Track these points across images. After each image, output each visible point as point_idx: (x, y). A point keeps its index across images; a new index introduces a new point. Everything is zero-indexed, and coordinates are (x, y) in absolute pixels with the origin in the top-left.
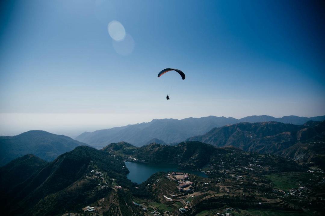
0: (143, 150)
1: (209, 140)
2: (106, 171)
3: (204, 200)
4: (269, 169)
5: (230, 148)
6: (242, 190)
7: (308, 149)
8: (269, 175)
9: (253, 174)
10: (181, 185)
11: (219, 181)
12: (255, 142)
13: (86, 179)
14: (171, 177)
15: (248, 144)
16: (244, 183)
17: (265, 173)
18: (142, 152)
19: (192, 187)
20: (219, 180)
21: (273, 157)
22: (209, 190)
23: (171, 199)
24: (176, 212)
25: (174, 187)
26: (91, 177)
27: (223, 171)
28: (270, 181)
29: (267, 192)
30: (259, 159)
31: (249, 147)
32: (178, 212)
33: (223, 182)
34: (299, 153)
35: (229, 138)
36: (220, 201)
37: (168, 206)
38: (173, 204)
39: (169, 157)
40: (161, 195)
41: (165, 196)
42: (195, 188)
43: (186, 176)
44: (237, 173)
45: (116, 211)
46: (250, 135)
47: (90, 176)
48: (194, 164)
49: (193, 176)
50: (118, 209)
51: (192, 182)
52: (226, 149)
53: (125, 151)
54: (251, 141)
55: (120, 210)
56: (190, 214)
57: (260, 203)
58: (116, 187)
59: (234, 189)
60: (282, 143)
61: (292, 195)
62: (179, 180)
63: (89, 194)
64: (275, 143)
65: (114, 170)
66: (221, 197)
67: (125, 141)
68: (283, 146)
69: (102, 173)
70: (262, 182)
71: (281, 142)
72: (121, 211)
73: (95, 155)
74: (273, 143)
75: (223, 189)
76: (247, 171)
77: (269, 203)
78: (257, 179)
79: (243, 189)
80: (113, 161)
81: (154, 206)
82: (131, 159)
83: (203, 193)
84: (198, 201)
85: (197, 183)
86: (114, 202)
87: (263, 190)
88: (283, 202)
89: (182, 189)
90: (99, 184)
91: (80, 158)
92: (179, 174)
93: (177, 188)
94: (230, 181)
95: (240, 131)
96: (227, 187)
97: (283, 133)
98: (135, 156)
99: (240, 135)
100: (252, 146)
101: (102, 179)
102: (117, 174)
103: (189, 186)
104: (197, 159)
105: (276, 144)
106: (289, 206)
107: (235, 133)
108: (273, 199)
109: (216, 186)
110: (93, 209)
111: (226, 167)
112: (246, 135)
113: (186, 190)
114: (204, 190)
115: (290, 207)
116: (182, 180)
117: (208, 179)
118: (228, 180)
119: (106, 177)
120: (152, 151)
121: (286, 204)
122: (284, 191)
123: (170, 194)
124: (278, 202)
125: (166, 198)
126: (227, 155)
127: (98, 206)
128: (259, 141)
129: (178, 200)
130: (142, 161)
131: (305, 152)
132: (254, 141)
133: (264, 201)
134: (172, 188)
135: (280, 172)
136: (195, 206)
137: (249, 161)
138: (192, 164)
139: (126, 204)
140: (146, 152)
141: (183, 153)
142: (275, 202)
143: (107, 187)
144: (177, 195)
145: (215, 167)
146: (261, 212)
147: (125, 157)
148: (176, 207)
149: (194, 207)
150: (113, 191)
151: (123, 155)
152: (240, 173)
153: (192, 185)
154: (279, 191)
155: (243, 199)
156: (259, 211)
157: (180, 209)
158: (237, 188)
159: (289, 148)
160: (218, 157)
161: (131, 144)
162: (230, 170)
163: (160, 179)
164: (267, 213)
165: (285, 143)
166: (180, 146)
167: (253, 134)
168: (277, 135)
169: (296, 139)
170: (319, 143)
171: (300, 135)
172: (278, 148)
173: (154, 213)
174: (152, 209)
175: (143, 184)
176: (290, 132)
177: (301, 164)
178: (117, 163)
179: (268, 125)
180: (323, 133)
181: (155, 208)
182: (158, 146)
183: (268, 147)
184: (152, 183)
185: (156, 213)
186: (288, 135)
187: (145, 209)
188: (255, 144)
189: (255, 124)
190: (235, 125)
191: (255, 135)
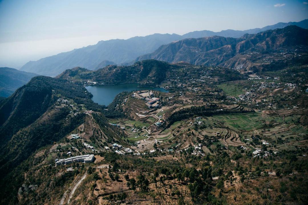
0: (100, 72)
1: (158, 57)
2: (71, 98)
3: (175, 113)
4: (218, 80)
5: (182, 64)
6: (202, 100)
7: (247, 60)
8: (219, 85)
9: (206, 85)
10: (150, 102)
11: (180, 94)
12: (200, 56)
13: (55, 109)
14: (137, 95)
15: (194, 58)
16: (202, 94)
17: (215, 83)
18: (99, 75)
19: (159, 102)
20: (181, 93)
21: (221, 69)
22: (174, 103)
23: (144, 116)
24: (153, 127)
25: (143, 105)
26: (60, 106)
27: (180, 85)
29: (222, 99)
30: (208, 71)
31: (195, 61)
32: (154, 126)
33: (185, 95)
34: (239, 64)
35: (177, 54)
36: (189, 112)
37: (143, 122)
38: (147, 120)
39: (127, 77)
40: (133, 113)
41: (137, 114)
42: (162, 103)
43: (151, 93)
44: (193, 85)
45: (100, 134)
46: (196, 50)
47: (58, 105)
48: (153, 81)
49: (157, 92)
50: (101, 132)
51: (158, 98)
52: (178, 65)
53: (82, 76)
54: (197, 56)
55: (103, 133)
56: (165, 126)
57: (221, 110)
58: (89, 112)
59: (196, 100)
60: (224, 56)
61: (242, 100)
62: (146, 98)
65: (79, 96)
66: (189, 108)
67: (78, 66)
69: (68, 100)
70: (216, 91)
71: (223, 55)
72: (105, 134)
73: (55, 84)
74: (216, 56)
75: (186, 101)
76: (200, 83)
77: (229, 108)
78: (210, 89)
79: (202, 99)
80: (73, 87)
81: (131, 124)
82: (91, 83)
83: (171, 107)
84: (170, 114)
85: (162, 98)
86: (95, 127)
87: (219, 98)
88: (239, 107)
89: (151, 105)
90: (71, 112)
92: (144, 92)
93: (146, 105)
94: (190, 93)
95: (186, 46)
96: (189, 99)
98: (93, 80)
99: (186, 50)
100: (198, 60)
101: (71, 107)
102: (82, 99)
103: (156, 102)
104: (154, 77)
105: (219, 57)
106: (244, 109)
107: (182, 49)
108: (231, 105)
109: (179, 99)
110: (78, 135)
111: (181, 81)
112: (191, 50)
113: (154, 106)
114: (171, 104)
115: (245, 109)
116: (148, 97)
117: (170, 94)
118: (188, 93)
119: (74, 103)
120: (110, 72)
121: (242, 108)
122: (235, 97)
123: (141, 111)
124: (236, 107)
125: (139, 115)
126: (181, 70)
127: (81, 132)
128: (204, 55)
129: (150, 116)
130: (102, 83)
131: (244, 62)
133: (224, 108)
134: (142, 105)
135: (228, 81)
136: (168, 119)
137: (200, 74)
138: (151, 82)
139: (105, 126)
140: (104, 74)
141: (140, 72)
142: (233, 108)
143: (80, 113)
144: (148, 112)
145: (172, 82)
146: (223, 117)
147: (83, 82)
148: (150, 122)
149: (167, 120)
150: (87, 116)
151: (81, 81)
152: (195, 85)
153: (159, 101)
154: (232, 98)
155: (208, 108)
156: (222, 116)
157: (155, 123)
158: (198, 99)
159: (230, 60)
160: (173, 73)
161: (86, 68)
162: (186, 83)
163: (127, 99)
164: (228, 117)
165: (226, 56)
166: (136, 65)
167: (198, 49)
168: (219, 49)
169: (235, 51)
170: (255, 54)
171: (238, 48)
172: (220, 60)
173: (133, 131)
174: (130, 127)
175: (111, 105)
176: (230, 45)
177: (242, 73)
178: (78, 89)
179: (210, 39)
180: (257, 44)
181: (132, 126)
182: (115, 67)
183: (212, 59)
184: (120, 104)
185: (134, 130)
186: (228, 48)
187: (123, 128)
188: (200, 58)
189: (199, 39)
190: (182, 41)
191: (200, 50)
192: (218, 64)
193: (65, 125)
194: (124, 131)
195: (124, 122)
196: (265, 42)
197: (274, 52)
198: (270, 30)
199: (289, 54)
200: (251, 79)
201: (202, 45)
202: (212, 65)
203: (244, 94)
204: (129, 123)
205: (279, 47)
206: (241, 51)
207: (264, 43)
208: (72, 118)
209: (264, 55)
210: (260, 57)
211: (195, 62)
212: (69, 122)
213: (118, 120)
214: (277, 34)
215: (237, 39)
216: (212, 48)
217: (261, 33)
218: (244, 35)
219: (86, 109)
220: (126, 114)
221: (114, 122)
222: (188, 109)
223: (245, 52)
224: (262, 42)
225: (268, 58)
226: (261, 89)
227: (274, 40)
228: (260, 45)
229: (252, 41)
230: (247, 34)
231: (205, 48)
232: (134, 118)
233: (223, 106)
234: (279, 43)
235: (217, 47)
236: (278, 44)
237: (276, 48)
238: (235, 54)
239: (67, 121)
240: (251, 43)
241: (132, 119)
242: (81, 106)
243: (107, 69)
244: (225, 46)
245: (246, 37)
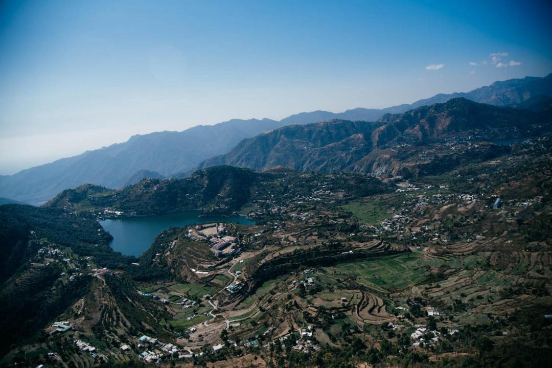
0: (129, 193)
1: (238, 161)
2: (68, 245)
3: (264, 264)
4: (344, 195)
5: (279, 170)
6: (316, 235)
7: (391, 157)
8: (345, 204)
9: (322, 208)
10: (218, 246)
11: (276, 227)
12: (312, 156)
13: (31, 270)
14: (195, 234)
15: (302, 160)
16: (316, 223)
17: (339, 202)
18: (127, 199)
19: (236, 245)
20: (276, 225)
21: (347, 176)
22: (264, 245)
23: (207, 273)
24: (223, 294)
25: (205, 251)
26: (42, 263)
27: (276, 209)
28: (351, 214)
29: (352, 232)
30: (326, 181)
31: (303, 164)
32: (225, 293)
33: (283, 228)
34: (379, 165)
35: (271, 154)
36: (291, 261)
37: (204, 285)
38: (212, 281)
39: (179, 199)
40: (186, 270)
41: (193, 270)
42: (241, 245)
43: (221, 228)
44: (299, 209)
45: (115, 318)
46: (303, 146)
47: (38, 261)
48: (226, 205)
49: (232, 226)
50: (117, 314)
51: (234, 236)
52: (272, 173)
53: (94, 200)
54: (305, 155)
55: (121, 315)
56: (246, 292)
57: (350, 252)
58: (98, 272)
59: (304, 237)
60: (352, 153)
61: (387, 230)
62: (211, 237)
63: (46, 295)
64: (342, 153)
65: (84, 241)
66: (291, 253)
67: (88, 183)
69: (61, 249)
70: (340, 217)
71: (351, 151)
72: (125, 316)
73: (37, 219)
74: (340, 154)
75: (287, 239)
76: (312, 204)
77: (363, 248)
78: (331, 213)
79: (316, 233)
80: (76, 223)
81: (179, 291)
82: (110, 214)
83: (258, 253)
84: (255, 267)
85: (241, 236)
86: (106, 302)
87: (346, 230)
88: (383, 244)
89: (220, 251)
90: (63, 273)
91: (7, 230)
92: (208, 227)
93: (210, 251)
94: (293, 224)
95: (286, 139)
96: (292, 236)
97: (351, 137)
98: (116, 207)
99: (287, 146)
100: (308, 161)
101: (66, 263)
102: (91, 245)
103: (230, 244)
104: (228, 196)
105: (344, 154)
106: (391, 247)
107: (279, 145)
108: (367, 241)
109: (274, 236)
110: (68, 325)
111: (279, 202)
112: (296, 146)
113: (227, 252)
114: (258, 247)
115: (393, 248)
116: (215, 236)
117: (257, 227)
118: (289, 223)
119: (72, 255)
120: (147, 193)
121: (387, 245)
122: (374, 225)
123: (201, 265)
124: (376, 245)
125: (197, 272)
126: (277, 182)
127: (77, 316)
128: (318, 153)
129: (219, 272)
130: (132, 213)
131: (387, 162)
133: (356, 248)
134: (203, 252)
135: (361, 197)
136: (252, 277)
137: (312, 187)
138: (222, 206)
139: (129, 299)
140: (136, 196)
141: (202, 188)
142: (372, 246)
143: (81, 274)
144: (214, 265)
145: (262, 205)
146: (355, 266)
147: (96, 212)
148: (218, 285)
149: (249, 279)
150: (95, 280)
151: (92, 210)
152: (303, 208)
153: (236, 241)
154: (369, 228)
155: (325, 250)
156: (352, 264)
157: (227, 287)
158: (308, 234)
159: (363, 159)
160: (262, 188)
161: (103, 186)
162: (287, 206)
163: (176, 241)
164: (363, 265)
165: (356, 152)
166: (195, 177)
167: (308, 143)
168: (343, 141)
169: (370, 144)
170: (403, 147)
171: (376, 138)
172: (346, 161)
173: (184, 304)
174: (177, 298)
175: (146, 255)
176: (361, 133)
177: (386, 181)
178: (85, 226)
179: (327, 126)
180: (406, 131)
181: (183, 295)
182: (157, 182)
183: (332, 160)
184: (164, 251)
185: (186, 303)
186: (359, 138)
187: (165, 301)
188: (312, 158)
189: (308, 126)
190: (278, 131)
191: (311, 145)
192: (342, 168)
193: (50, 301)
194: (166, 306)
195: (168, 288)
196: (418, 126)
197: (434, 142)
198: (424, 107)
199: (460, 144)
200: (401, 191)
201: (313, 136)
202: (334, 169)
203: (391, 220)
204: (177, 290)
205: (442, 133)
206: (381, 143)
207: (417, 127)
208: (64, 287)
209: (419, 148)
210: (413, 151)
211: (304, 166)
212: (57, 296)
213: (156, 284)
214: (436, 112)
215: (372, 123)
216: (331, 140)
217: (411, 111)
218: (383, 115)
219: (95, 265)
220: (172, 271)
221: (148, 289)
222: (288, 255)
223: (387, 145)
224: (414, 127)
225: (426, 152)
226: (419, 208)
227: (432, 122)
228: (411, 131)
229: (397, 125)
230: (389, 115)
231: (319, 141)
232: (188, 279)
233: (354, 244)
234: (442, 126)
235: (341, 139)
236: (440, 128)
237: (438, 136)
238: (371, 149)
239: (54, 292)
240: (396, 129)
241: (183, 281)
242: (87, 261)
243: (142, 186)
244: (353, 136)
245: (386, 119)
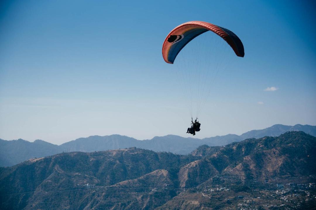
7: (201, 205)
12: (96, 197)
15: (81, 202)
31: (82, 209)
35: (36, 192)
46: (85, 182)
54: (87, 196)
60: (151, 196)
64: (138, 196)
68: (154, 201)
71: (150, 193)
74: (134, 196)
95: (62, 172)
97: (153, 173)
99: (61, 181)
100: (89, 205)
105: (140, 197)
107: (51, 179)
112: (75, 181)
128: (103, 194)
132: (94, 194)
165: (156, 195)
167: (91, 179)
168: (142, 178)
169: (177, 185)
170: (219, 191)
171: (184, 176)
172: (143, 205)
176: (166, 169)
179: (122, 156)
180: (226, 169)
183: (122, 205)
186: (162, 176)
188: (95, 200)
189: (96, 154)
190: (51, 159)
191: (96, 181)
196: (241, 164)
197: (262, 188)
198: (251, 139)
199: (295, 193)
201: (101, 169)
205: (273, 177)
206: (192, 184)
207: (239, 166)
209: (240, 194)
210: (231, 198)
214: (266, 148)
215: (182, 156)
216: (125, 175)
217: (234, 144)
218: (197, 147)
223: (198, 187)
224: (236, 165)
225: (248, 201)
227: (259, 159)
228: (231, 170)
229: (215, 162)
230: (206, 146)
231: (108, 176)
234: (273, 166)
235: (138, 174)
236: (270, 169)
237: (267, 180)
238: (177, 192)
240: (211, 166)
244: (154, 172)
245: (202, 152)
